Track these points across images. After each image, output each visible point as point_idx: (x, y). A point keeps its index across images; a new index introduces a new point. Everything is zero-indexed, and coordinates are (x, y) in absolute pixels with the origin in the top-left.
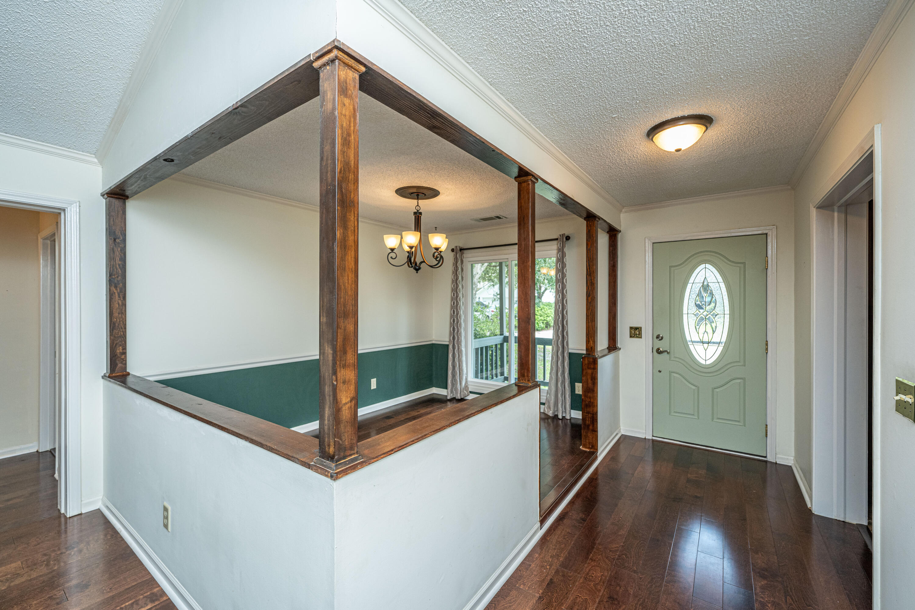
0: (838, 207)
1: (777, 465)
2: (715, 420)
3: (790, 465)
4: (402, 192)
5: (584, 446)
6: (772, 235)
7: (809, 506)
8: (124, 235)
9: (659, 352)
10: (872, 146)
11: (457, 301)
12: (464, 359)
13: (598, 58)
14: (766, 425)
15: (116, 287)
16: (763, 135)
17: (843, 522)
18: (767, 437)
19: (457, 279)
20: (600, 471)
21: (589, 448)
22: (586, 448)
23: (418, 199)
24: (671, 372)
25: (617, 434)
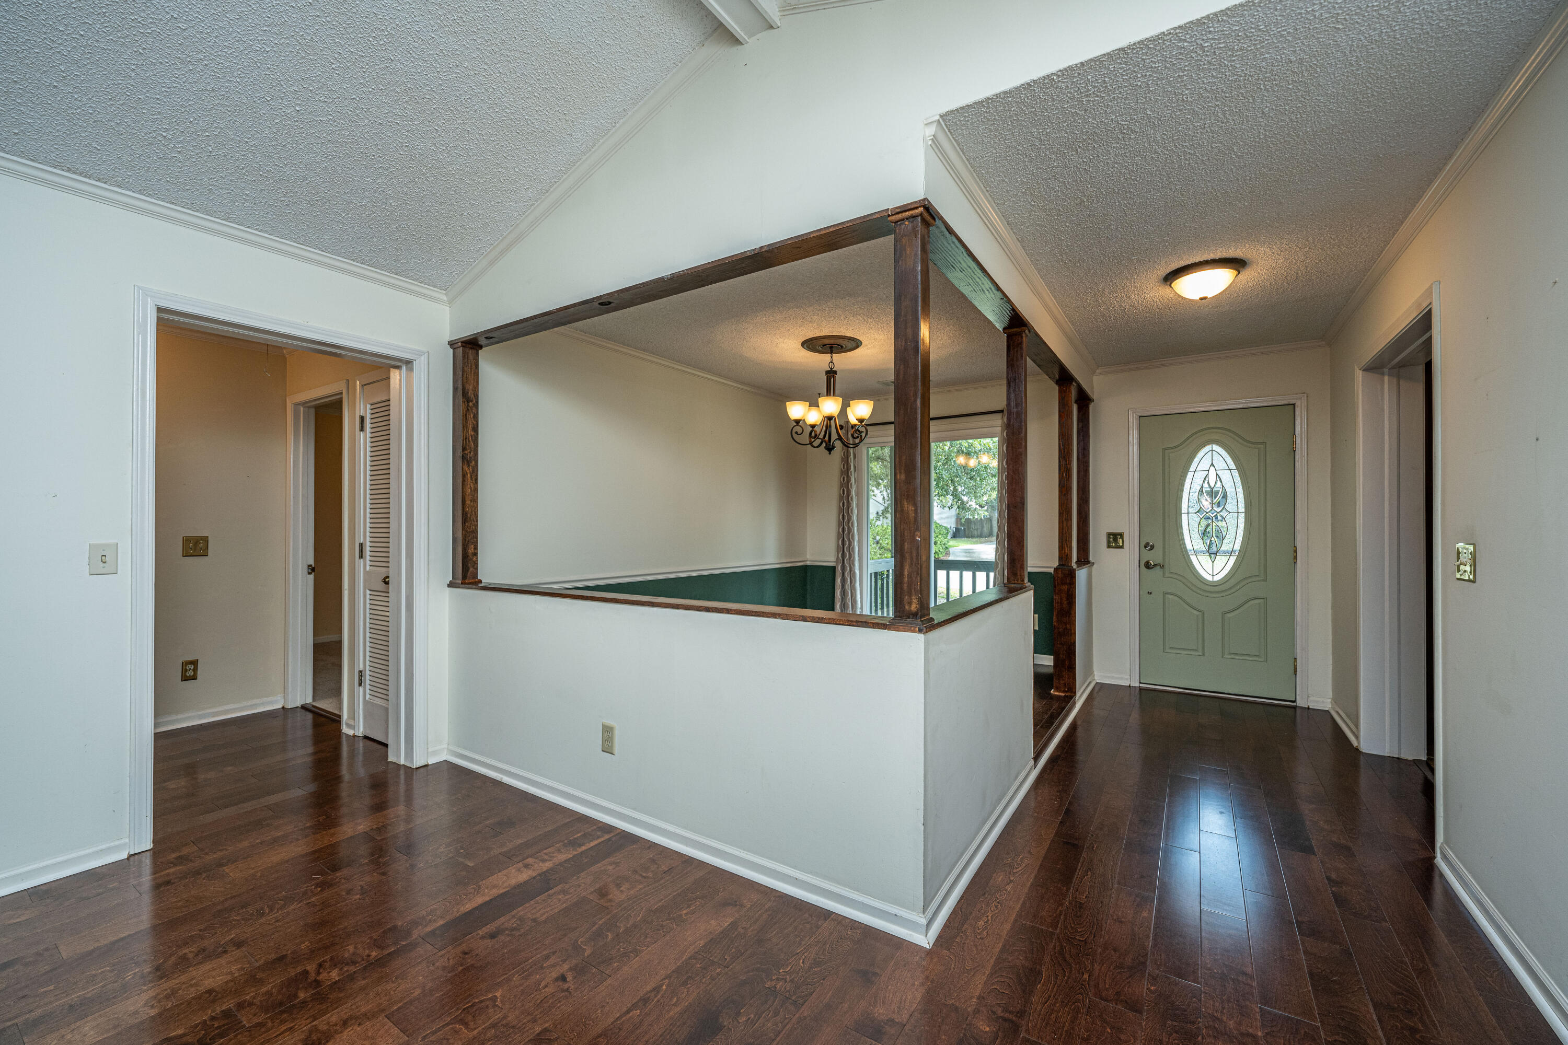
0: (1390, 369)
1: (1311, 711)
2: (1226, 656)
3: (1327, 709)
4: (810, 344)
5: (1057, 689)
6: (1301, 405)
7: (1355, 744)
8: (477, 396)
9: (1148, 566)
10: (1430, 304)
11: (848, 502)
12: (858, 585)
13: (1140, 202)
14: (1295, 659)
15: (468, 466)
16: (1302, 281)
17: (1398, 758)
18: (1295, 674)
19: (848, 469)
20: (1079, 723)
21: (1064, 692)
22: (1060, 691)
23: (831, 353)
24: (1165, 594)
25: (1090, 683)
